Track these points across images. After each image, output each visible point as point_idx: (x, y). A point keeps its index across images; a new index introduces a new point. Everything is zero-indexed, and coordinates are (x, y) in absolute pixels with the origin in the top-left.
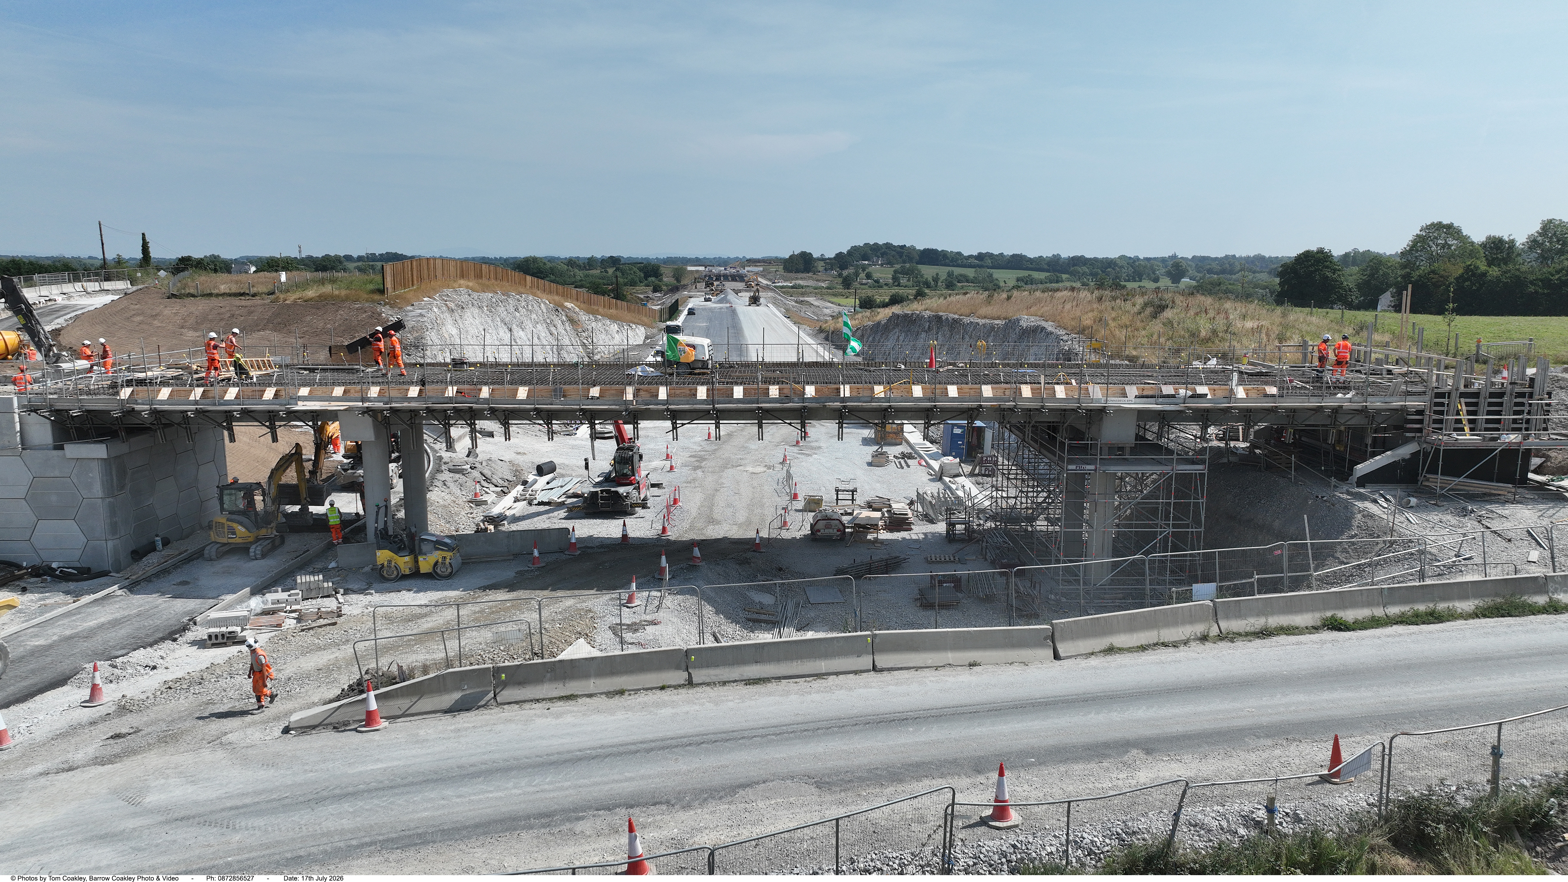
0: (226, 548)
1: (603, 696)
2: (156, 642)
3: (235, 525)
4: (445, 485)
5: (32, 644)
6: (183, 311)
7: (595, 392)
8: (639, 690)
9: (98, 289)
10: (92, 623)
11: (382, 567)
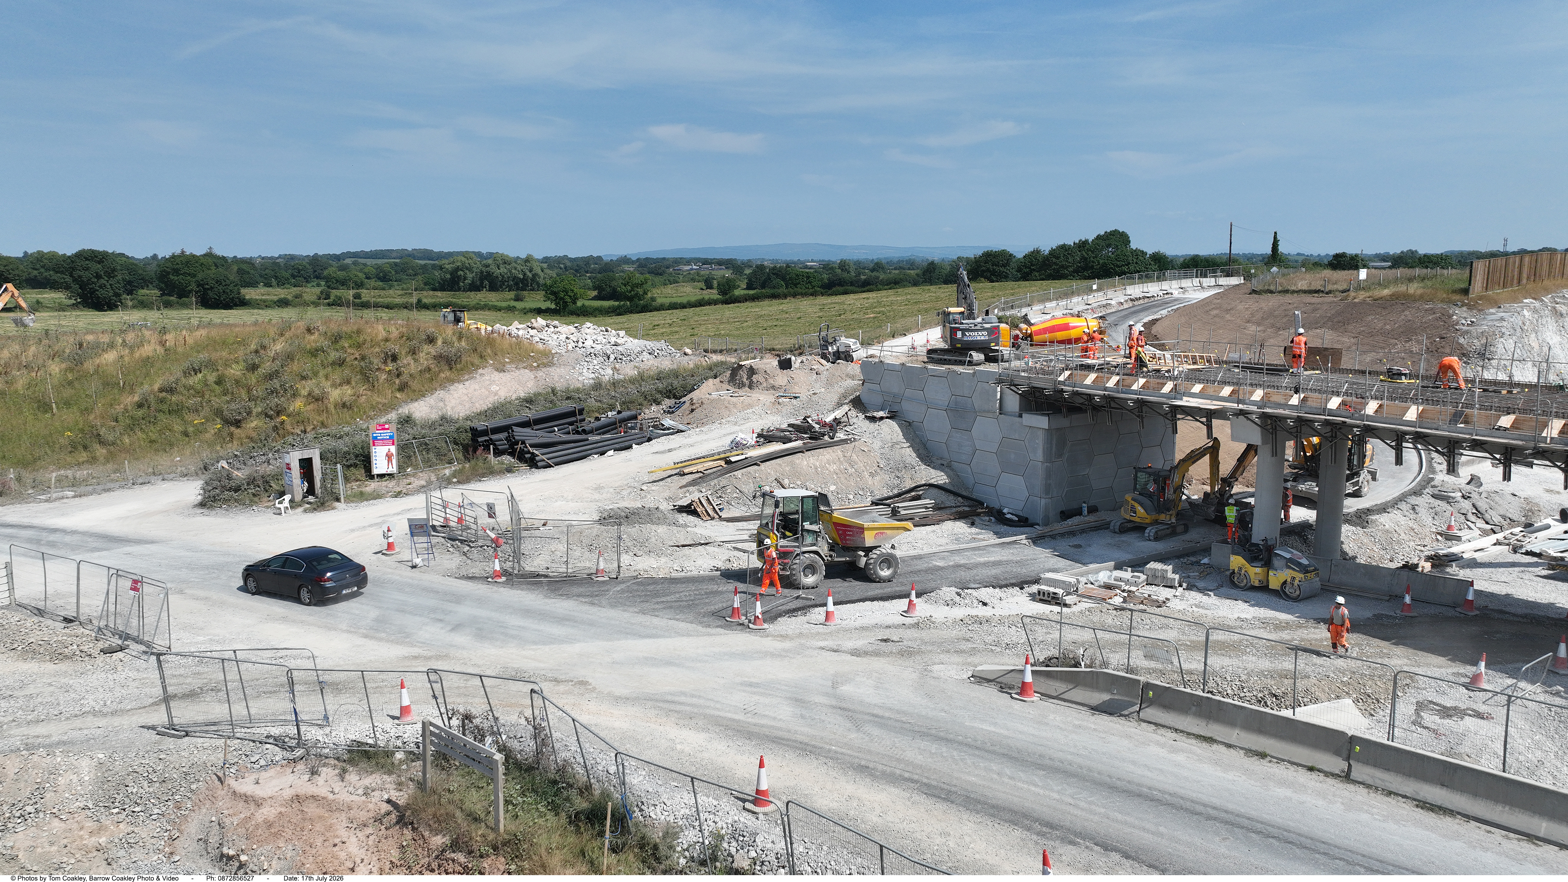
0: (1129, 525)
1: (1242, 752)
2: (1006, 586)
3: (1136, 505)
6: (1255, 307)
8: (1284, 760)
9: (1213, 283)
10: (982, 560)
11: (1233, 572)
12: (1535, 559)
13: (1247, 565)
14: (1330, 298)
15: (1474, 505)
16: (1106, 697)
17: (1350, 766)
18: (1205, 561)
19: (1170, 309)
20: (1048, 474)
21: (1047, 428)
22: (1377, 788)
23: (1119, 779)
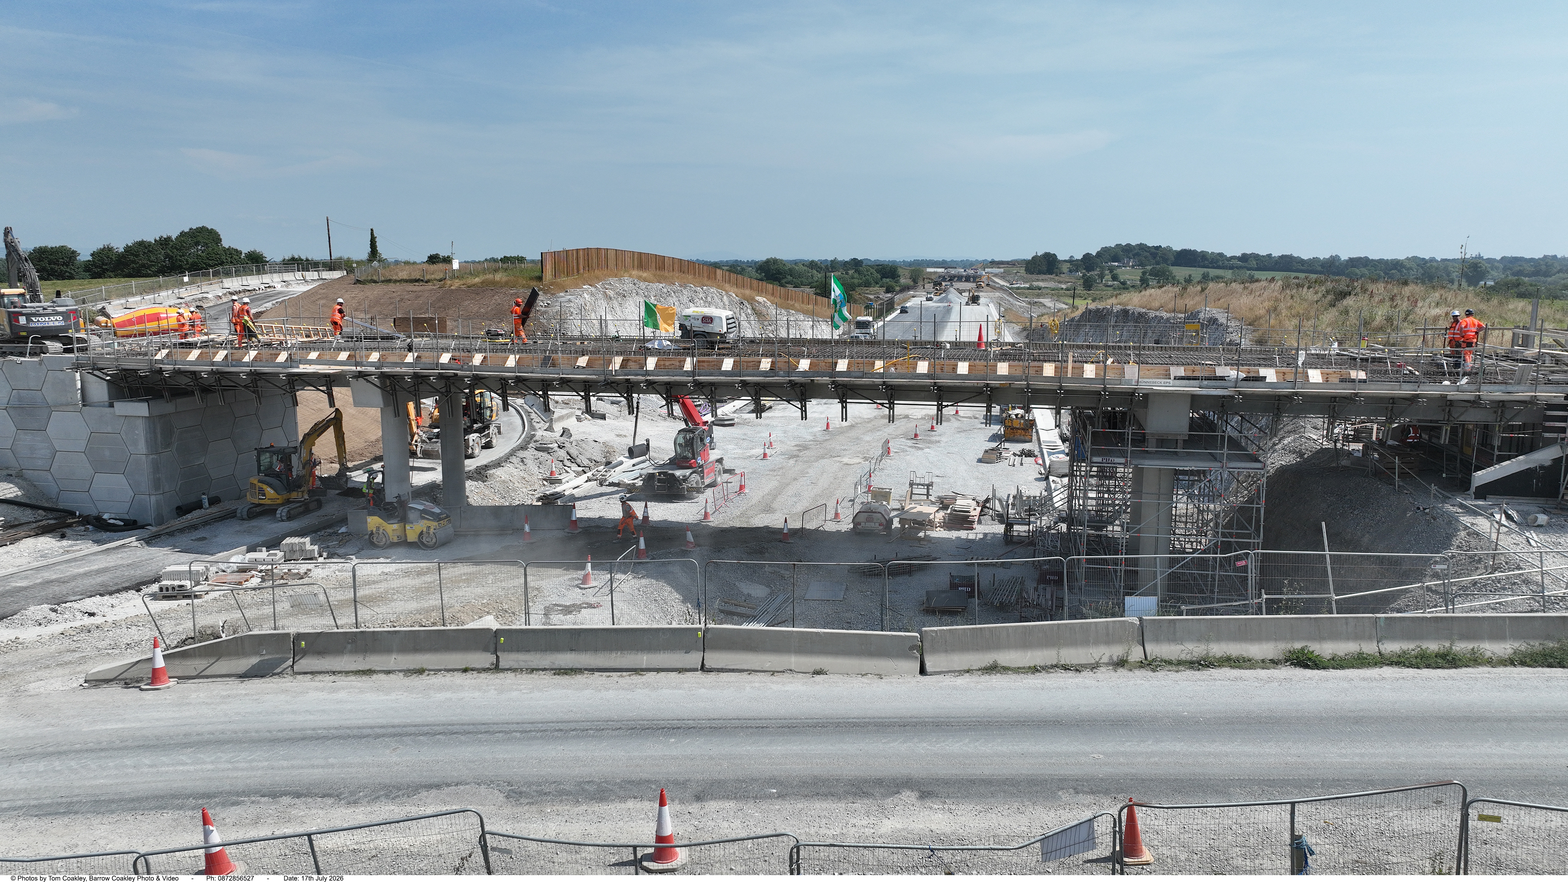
0: (258, 509)
1: (401, 674)
2: (118, 591)
3: (265, 487)
4: (522, 461)
5: (14, 584)
6: (361, 295)
7: (582, 361)
8: (440, 670)
9: (316, 277)
10: (81, 570)
11: (372, 533)
12: (616, 488)
13: (385, 524)
14: (429, 286)
15: (568, 453)
16: (254, 660)
17: (498, 657)
18: (343, 530)
19: (274, 302)
20: (156, 468)
21: (147, 415)
22: (521, 670)
23: (279, 731)
